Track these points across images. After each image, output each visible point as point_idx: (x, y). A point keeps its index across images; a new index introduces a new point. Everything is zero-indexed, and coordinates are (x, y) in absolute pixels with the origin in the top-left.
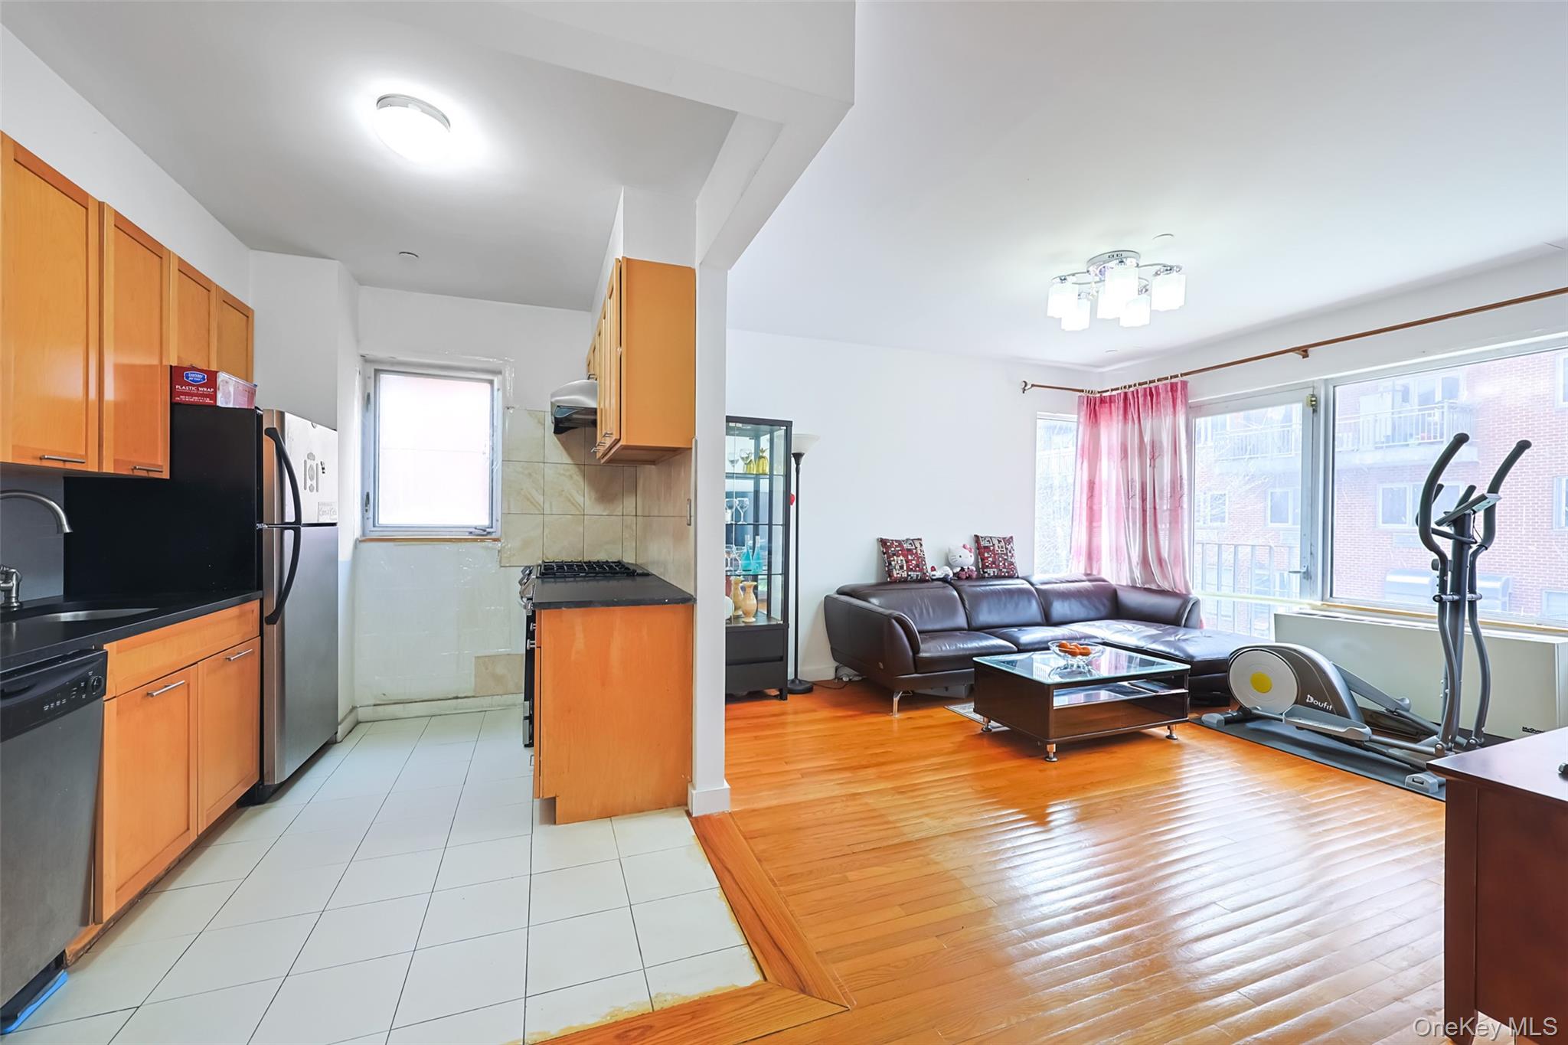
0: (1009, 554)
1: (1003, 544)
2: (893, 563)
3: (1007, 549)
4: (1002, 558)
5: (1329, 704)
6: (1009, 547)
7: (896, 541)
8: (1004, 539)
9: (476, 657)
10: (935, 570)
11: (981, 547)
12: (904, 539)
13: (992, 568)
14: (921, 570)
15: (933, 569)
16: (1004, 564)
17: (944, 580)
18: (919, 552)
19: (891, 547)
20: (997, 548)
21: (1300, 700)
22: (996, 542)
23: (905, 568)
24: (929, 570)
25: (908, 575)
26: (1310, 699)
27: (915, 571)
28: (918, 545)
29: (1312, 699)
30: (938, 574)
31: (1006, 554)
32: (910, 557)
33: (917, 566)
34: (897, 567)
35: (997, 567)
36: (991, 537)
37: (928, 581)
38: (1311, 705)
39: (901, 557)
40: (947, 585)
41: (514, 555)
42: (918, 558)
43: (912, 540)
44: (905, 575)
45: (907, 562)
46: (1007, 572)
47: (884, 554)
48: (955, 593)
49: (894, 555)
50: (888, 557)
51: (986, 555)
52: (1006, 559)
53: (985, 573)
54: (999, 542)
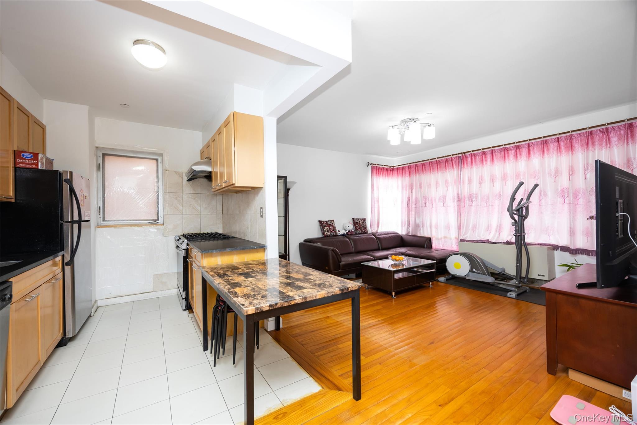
0: (365, 225)
1: (362, 221)
2: (325, 229)
3: (364, 223)
4: (363, 226)
5: (480, 271)
6: (365, 222)
7: (325, 221)
8: (363, 219)
9: (153, 275)
10: (339, 232)
11: (355, 222)
12: (328, 220)
13: (359, 230)
14: (335, 232)
15: (339, 231)
16: (363, 228)
17: (343, 235)
18: (334, 225)
19: (323, 223)
20: (360, 223)
21: (471, 271)
22: (360, 221)
23: (329, 231)
24: (338, 232)
25: (331, 234)
26: (474, 270)
27: (333, 232)
28: (333, 223)
29: (475, 270)
30: (341, 233)
31: (364, 225)
32: (330, 227)
33: (333, 230)
34: (326, 231)
35: (361, 230)
36: (358, 219)
37: (337, 236)
38: (475, 272)
39: (328, 227)
40: (345, 237)
41: (170, 231)
42: (334, 227)
43: (331, 221)
44: (329, 234)
45: (330, 229)
46: (364, 231)
47: (321, 226)
48: (348, 239)
49: (325, 226)
50: (323, 227)
51: (357, 225)
52: (364, 227)
53: (356, 232)
54: (361, 220)
